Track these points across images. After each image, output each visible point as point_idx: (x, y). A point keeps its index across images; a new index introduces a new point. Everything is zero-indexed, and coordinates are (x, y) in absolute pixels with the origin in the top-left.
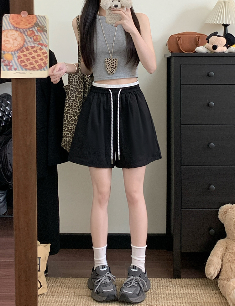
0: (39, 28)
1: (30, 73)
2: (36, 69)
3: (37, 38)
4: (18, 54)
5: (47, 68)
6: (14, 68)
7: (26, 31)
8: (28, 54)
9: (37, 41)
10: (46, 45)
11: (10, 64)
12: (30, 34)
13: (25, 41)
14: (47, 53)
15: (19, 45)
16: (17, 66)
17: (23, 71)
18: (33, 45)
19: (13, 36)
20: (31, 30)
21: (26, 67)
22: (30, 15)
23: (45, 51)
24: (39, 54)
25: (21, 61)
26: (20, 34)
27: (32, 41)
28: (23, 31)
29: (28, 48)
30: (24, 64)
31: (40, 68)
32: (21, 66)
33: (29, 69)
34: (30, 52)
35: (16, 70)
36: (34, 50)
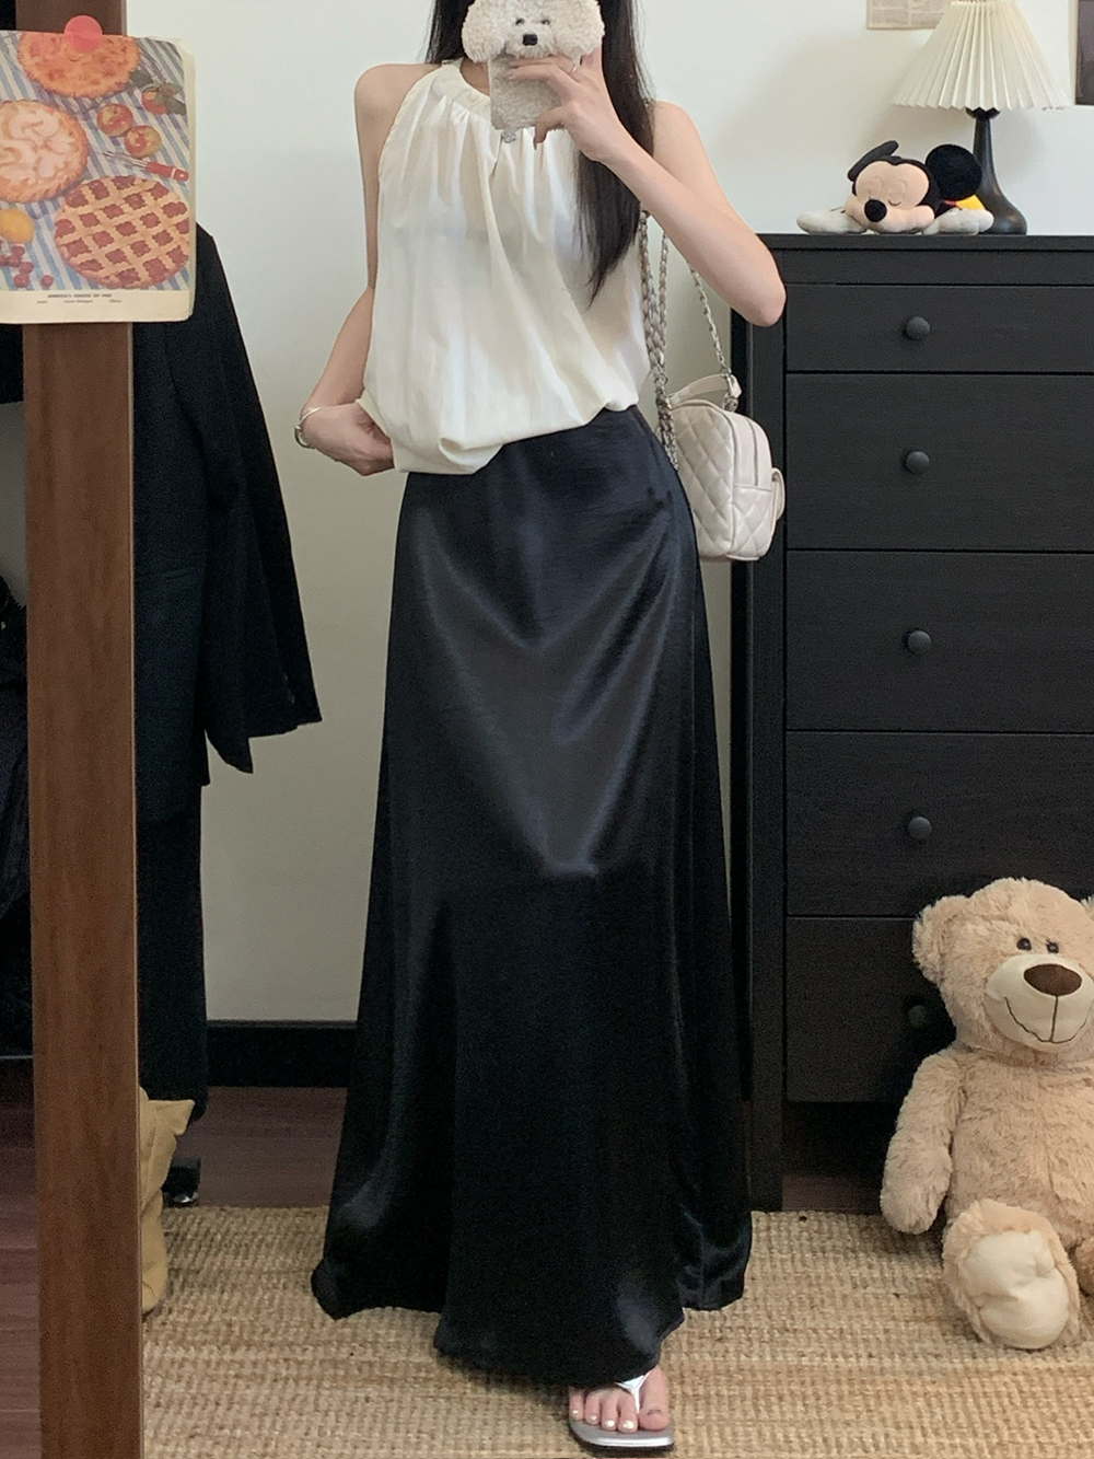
0: (151, 96)
1: (113, 298)
2: (136, 283)
3: (141, 140)
4: (60, 210)
5: (185, 276)
6: (38, 277)
7: (95, 106)
8: (101, 212)
9: (142, 154)
10: (182, 172)
11: (20, 259)
12: (111, 120)
13: (88, 154)
14: (186, 209)
15: (62, 169)
16: (55, 269)
17: (80, 289)
18: (125, 173)
19: (36, 128)
20: (117, 102)
21: (95, 273)
22: (110, 37)
23: (179, 198)
24: (149, 212)
25: (73, 246)
26: (66, 123)
27: (119, 155)
28: (81, 105)
29: (102, 184)
30: (84, 261)
31: (159, 276)
32: (72, 266)
33: (108, 282)
34: (112, 203)
35: (51, 287)
36: (130, 194)
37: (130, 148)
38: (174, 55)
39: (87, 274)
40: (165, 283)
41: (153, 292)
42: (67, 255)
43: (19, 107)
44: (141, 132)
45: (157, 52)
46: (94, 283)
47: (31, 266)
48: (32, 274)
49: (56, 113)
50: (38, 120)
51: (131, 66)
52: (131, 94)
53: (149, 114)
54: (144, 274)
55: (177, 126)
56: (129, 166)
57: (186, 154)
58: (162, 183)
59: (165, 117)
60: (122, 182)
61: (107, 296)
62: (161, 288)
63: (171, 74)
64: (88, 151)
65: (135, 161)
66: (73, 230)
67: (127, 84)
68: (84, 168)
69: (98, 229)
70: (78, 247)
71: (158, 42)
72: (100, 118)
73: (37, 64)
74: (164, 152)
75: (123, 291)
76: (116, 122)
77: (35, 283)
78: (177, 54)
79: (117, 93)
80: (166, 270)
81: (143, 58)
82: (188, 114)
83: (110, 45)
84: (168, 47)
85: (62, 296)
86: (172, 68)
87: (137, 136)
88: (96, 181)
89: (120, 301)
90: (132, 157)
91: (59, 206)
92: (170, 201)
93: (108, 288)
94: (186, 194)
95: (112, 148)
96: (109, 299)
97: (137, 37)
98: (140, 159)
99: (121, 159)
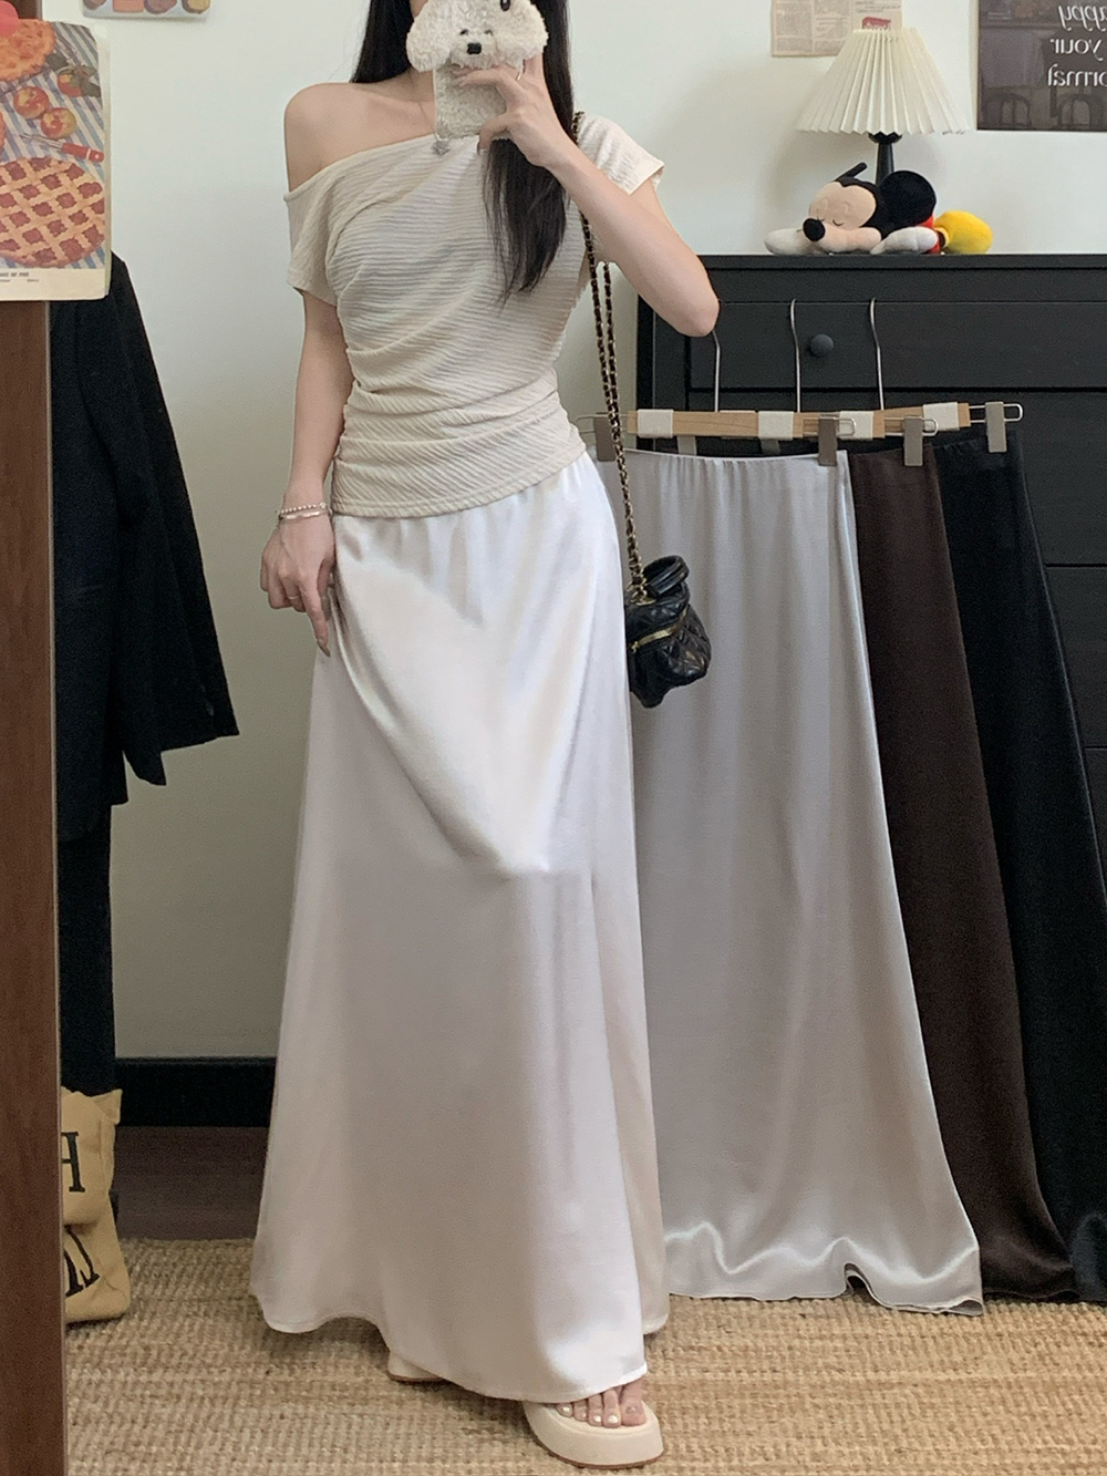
0: (66, 79)
1: (30, 277)
2: (54, 262)
3: (57, 122)
5: (101, 255)
7: (11, 89)
8: (18, 192)
9: (60, 134)
10: (97, 153)
12: (28, 102)
13: (5, 136)
14: (101, 189)
18: (41, 154)
20: (33, 85)
21: (12, 252)
22: (26, 21)
23: (94, 178)
24: (65, 192)
27: (35, 137)
29: (19, 165)
30: (2, 240)
31: (74, 255)
33: (24, 261)
34: (29, 183)
36: (46, 175)
37: (47, 131)
38: (89, 39)
39: (5, 252)
40: (82, 262)
41: (69, 271)
44: (57, 114)
45: (71, 35)
46: (11, 263)
51: (46, 49)
52: (47, 78)
53: (63, 96)
54: (60, 254)
55: (92, 108)
56: (45, 147)
57: (101, 135)
58: (77, 164)
59: (80, 100)
60: (38, 163)
61: (26, 274)
62: (77, 266)
63: (86, 57)
64: (6, 133)
65: (51, 142)
67: (43, 68)
69: (15, 209)
71: (73, 26)
72: (16, 101)
74: (79, 133)
75: (40, 269)
76: (32, 105)
78: (90, 36)
79: (33, 76)
80: (82, 250)
81: (58, 41)
82: (102, 97)
83: (25, 29)
84: (82, 30)
86: (87, 50)
87: (53, 119)
88: (13, 163)
89: (37, 281)
90: (48, 139)
92: (86, 181)
93: (26, 267)
94: (100, 174)
95: (28, 130)
96: (27, 278)
97: (51, 20)
98: (56, 140)
99: (38, 141)
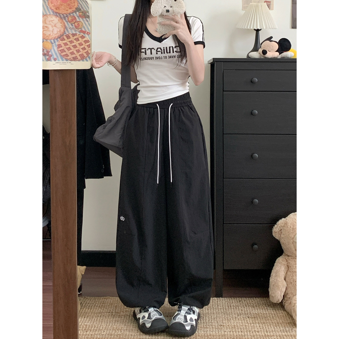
0: (81, 14)
2: (77, 60)
3: (78, 25)
5: (89, 58)
6: (53, 58)
7: (67, 16)
8: (68, 42)
10: (88, 32)
11: (48, 54)
12: (71, 20)
13: (65, 28)
14: (89, 42)
15: (58, 32)
16: (57, 56)
17: (63, 61)
18: (74, 33)
19: (53, 22)
20: (72, 15)
21: (67, 57)
24: (80, 42)
25: (61, 51)
26: (60, 20)
27: (73, 28)
28: (64, 16)
29: (69, 35)
30: (65, 54)
31: (83, 58)
32: (62, 55)
33: (70, 59)
34: (71, 40)
35: (56, 61)
36: (76, 38)
37: (76, 27)
39: (65, 57)
40: (84, 60)
41: (81, 62)
42: (60, 53)
43: (48, 16)
44: (78, 22)
45: (82, 3)
46: (67, 60)
47: (51, 56)
48: (52, 58)
49: (58, 18)
50: (53, 20)
51: (76, 7)
52: (76, 13)
53: (80, 18)
54: (79, 58)
55: (87, 21)
56: (76, 31)
57: (89, 28)
58: (83, 35)
59: (84, 19)
60: (74, 35)
61: (70, 63)
63: (86, 8)
64: (65, 27)
66: (62, 47)
67: (75, 11)
68: (64, 31)
69: (68, 46)
70: (63, 51)
72: (68, 19)
73: (53, 6)
74: (84, 27)
75: (74, 61)
76: (72, 20)
77: (52, 60)
78: (88, 4)
79: (72, 13)
80: (85, 57)
81: (79, 4)
82: (90, 18)
84: (85, 2)
85: (59, 63)
88: (67, 35)
89: (73, 64)
90: (76, 29)
91: (58, 41)
92: (86, 40)
93: (70, 61)
94: (89, 38)
95: (71, 26)
98: (78, 29)
99: (73, 29)
